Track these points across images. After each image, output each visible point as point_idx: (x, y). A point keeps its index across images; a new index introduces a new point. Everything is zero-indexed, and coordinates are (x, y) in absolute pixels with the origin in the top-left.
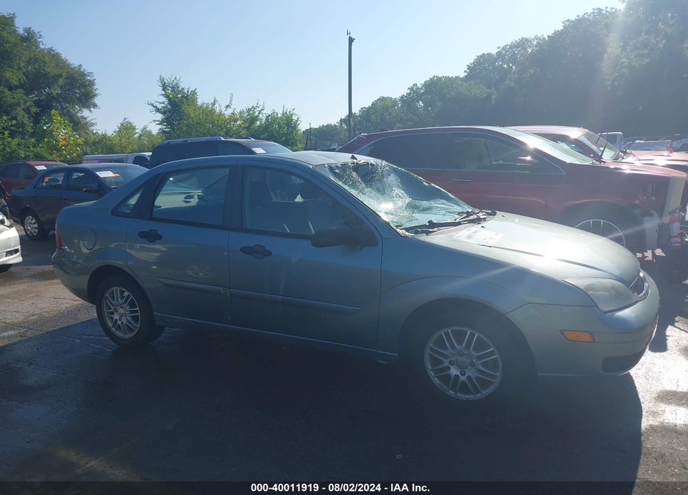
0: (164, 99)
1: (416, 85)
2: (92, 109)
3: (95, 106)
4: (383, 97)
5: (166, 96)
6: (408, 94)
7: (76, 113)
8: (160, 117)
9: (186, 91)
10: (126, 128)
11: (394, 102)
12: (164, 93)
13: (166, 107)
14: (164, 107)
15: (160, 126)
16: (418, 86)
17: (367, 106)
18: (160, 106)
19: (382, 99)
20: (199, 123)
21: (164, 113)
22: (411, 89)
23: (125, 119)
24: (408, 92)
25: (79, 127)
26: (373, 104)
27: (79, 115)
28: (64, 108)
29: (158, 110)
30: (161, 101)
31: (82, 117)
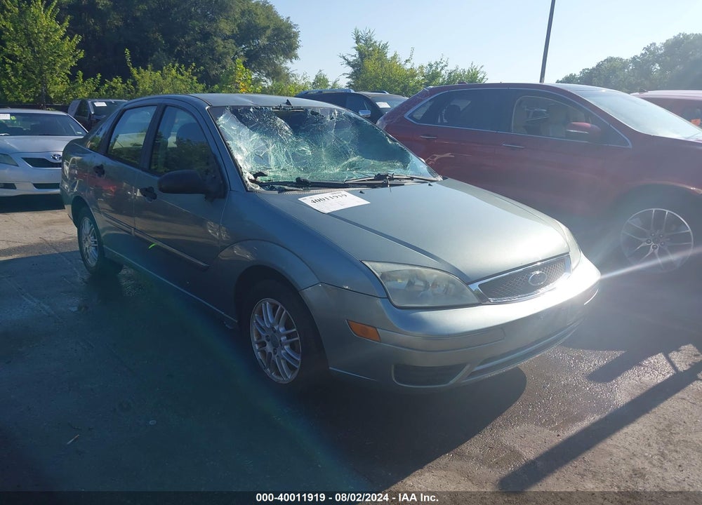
0: (355, 52)
1: (655, 44)
2: (293, 60)
3: (296, 57)
4: (612, 58)
5: (357, 49)
6: (642, 54)
7: (281, 64)
8: (350, 70)
9: (377, 44)
10: (320, 80)
11: (624, 64)
12: (356, 45)
13: (356, 60)
14: (354, 60)
15: (349, 80)
16: (657, 45)
17: (590, 68)
18: (351, 59)
19: (610, 60)
20: (376, 78)
21: (353, 66)
22: (647, 49)
23: (320, 71)
24: (643, 52)
25: (280, 77)
26: (598, 65)
27: (283, 65)
28: (270, 59)
29: (349, 63)
30: (353, 54)
31: (286, 68)
